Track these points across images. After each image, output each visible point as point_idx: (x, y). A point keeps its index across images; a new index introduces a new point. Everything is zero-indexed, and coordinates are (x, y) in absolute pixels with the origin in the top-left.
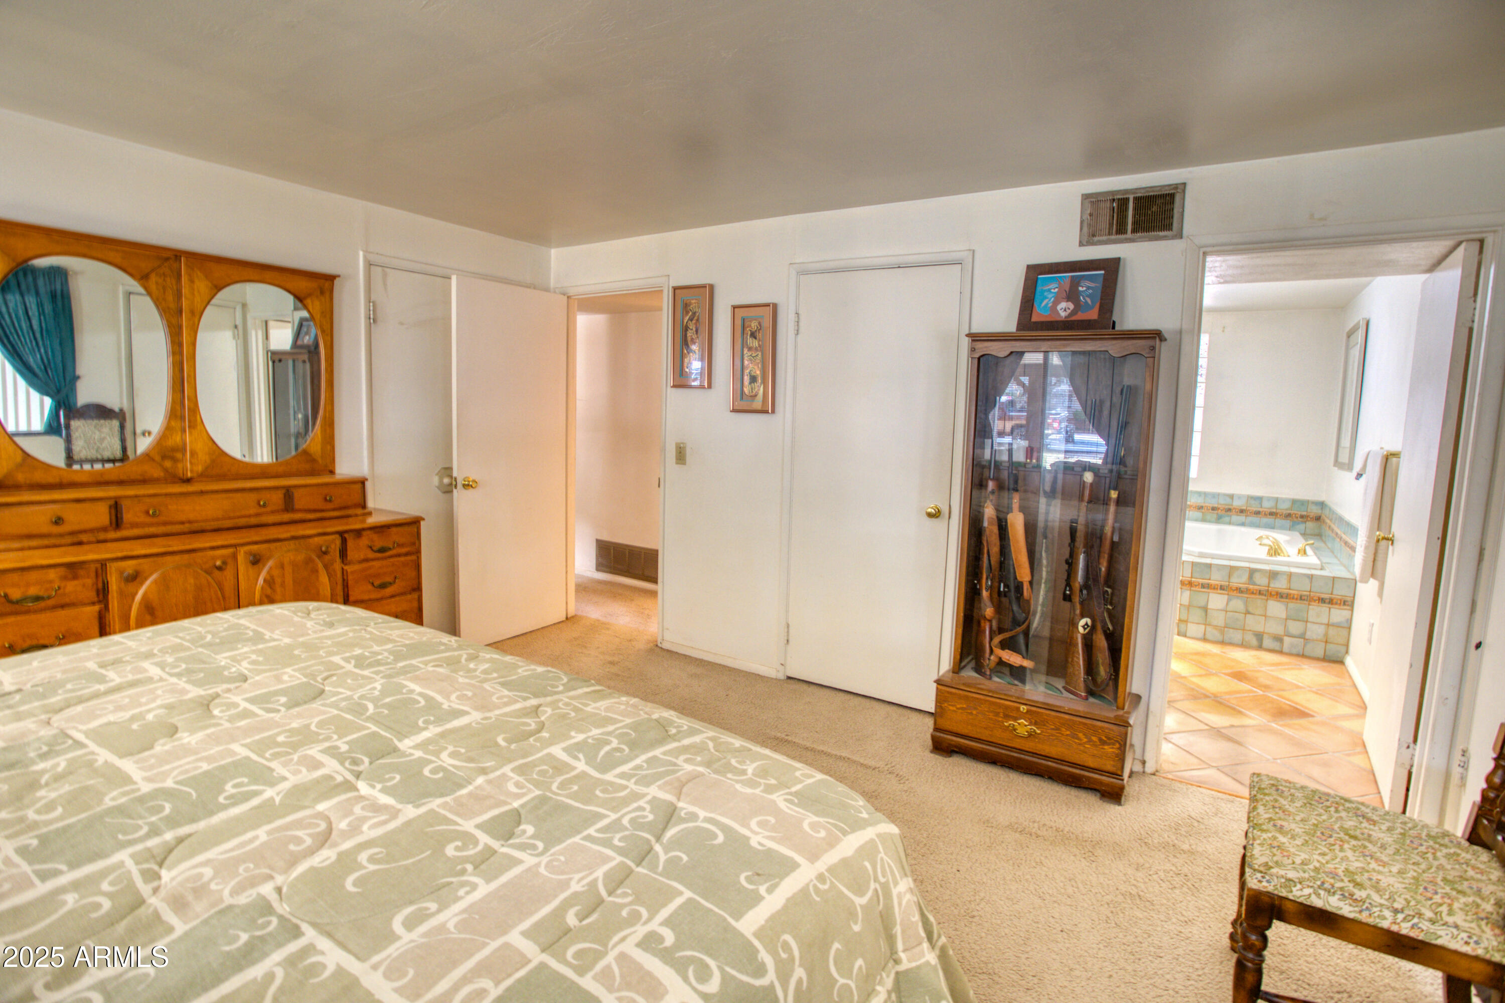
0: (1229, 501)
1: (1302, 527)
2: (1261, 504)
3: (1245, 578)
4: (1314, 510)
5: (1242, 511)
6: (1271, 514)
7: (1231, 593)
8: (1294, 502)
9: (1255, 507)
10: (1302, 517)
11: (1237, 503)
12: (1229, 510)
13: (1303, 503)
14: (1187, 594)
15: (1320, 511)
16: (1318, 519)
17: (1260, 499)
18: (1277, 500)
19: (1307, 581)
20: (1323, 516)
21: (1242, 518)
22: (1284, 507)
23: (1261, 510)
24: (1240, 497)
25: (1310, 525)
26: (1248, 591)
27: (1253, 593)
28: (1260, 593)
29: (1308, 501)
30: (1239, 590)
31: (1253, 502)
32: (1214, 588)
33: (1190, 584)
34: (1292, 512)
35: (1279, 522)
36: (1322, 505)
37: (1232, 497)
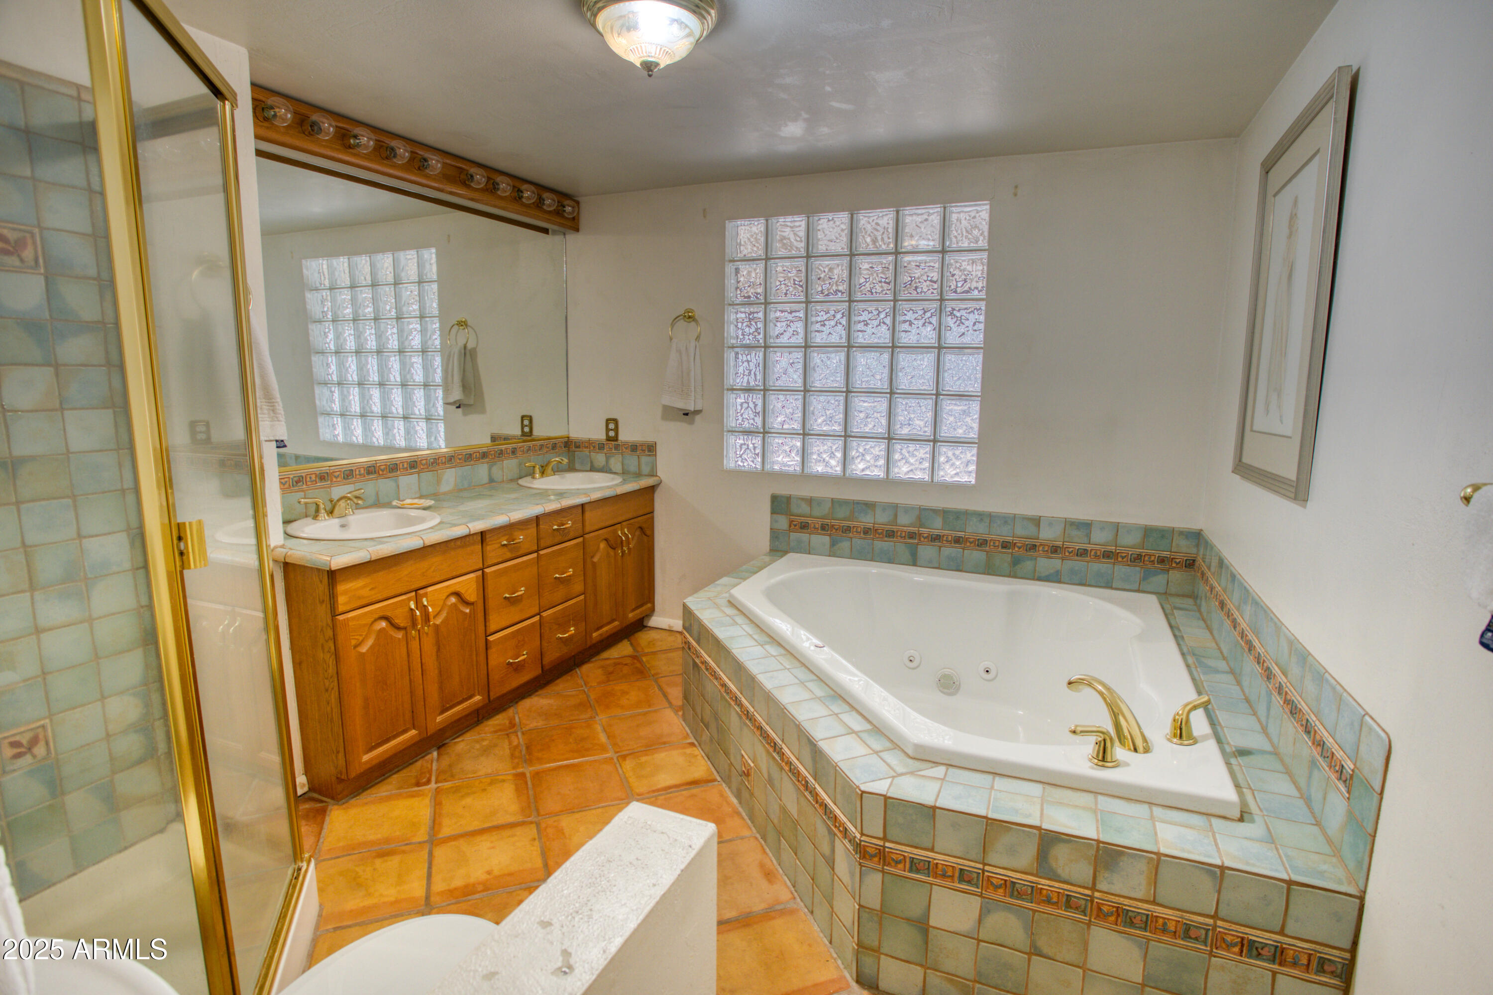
0: (1031, 530)
1: (1159, 580)
2: (1088, 536)
3: (1026, 857)
4: (1184, 548)
5: (1055, 550)
6: (1107, 555)
7: (990, 894)
8: (1148, 531)
9: (1078, 541)
10: (1162, 560)
11: (1048, 534)
12: (1034, 547)
13: (1165, 534)
14: (875, 880)
15: (1194, 550)
16: (1190, 564)
17: (1086, 526)
18: (1117, 527)
19: (1207, 885)
20: (1199, 560)
21: (1055, 564)
22: (1129, 540)
23: (1089, 547)
24: (1052, 521)
25: (1176, 576)
26: (1035, 893)
27: (1048, 901)
28: (1069, 902)
29: (1173, 530)
30: (1011, 888)
31: (1074, 533)
32: (944, 876)
33: (882, 856)
34: (1144, 551)
35: (1121, 570)
36: (1197, 536)
37: (1037, 521)
